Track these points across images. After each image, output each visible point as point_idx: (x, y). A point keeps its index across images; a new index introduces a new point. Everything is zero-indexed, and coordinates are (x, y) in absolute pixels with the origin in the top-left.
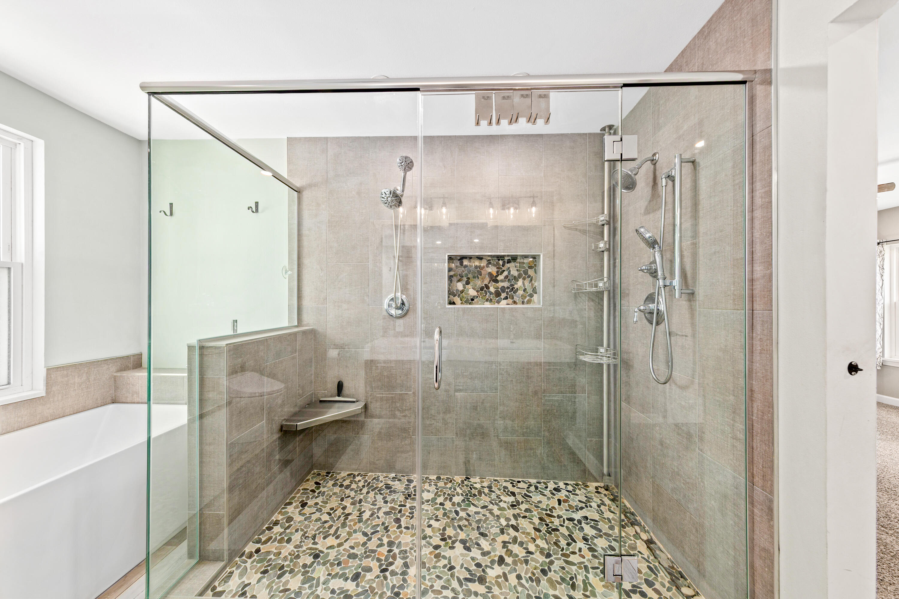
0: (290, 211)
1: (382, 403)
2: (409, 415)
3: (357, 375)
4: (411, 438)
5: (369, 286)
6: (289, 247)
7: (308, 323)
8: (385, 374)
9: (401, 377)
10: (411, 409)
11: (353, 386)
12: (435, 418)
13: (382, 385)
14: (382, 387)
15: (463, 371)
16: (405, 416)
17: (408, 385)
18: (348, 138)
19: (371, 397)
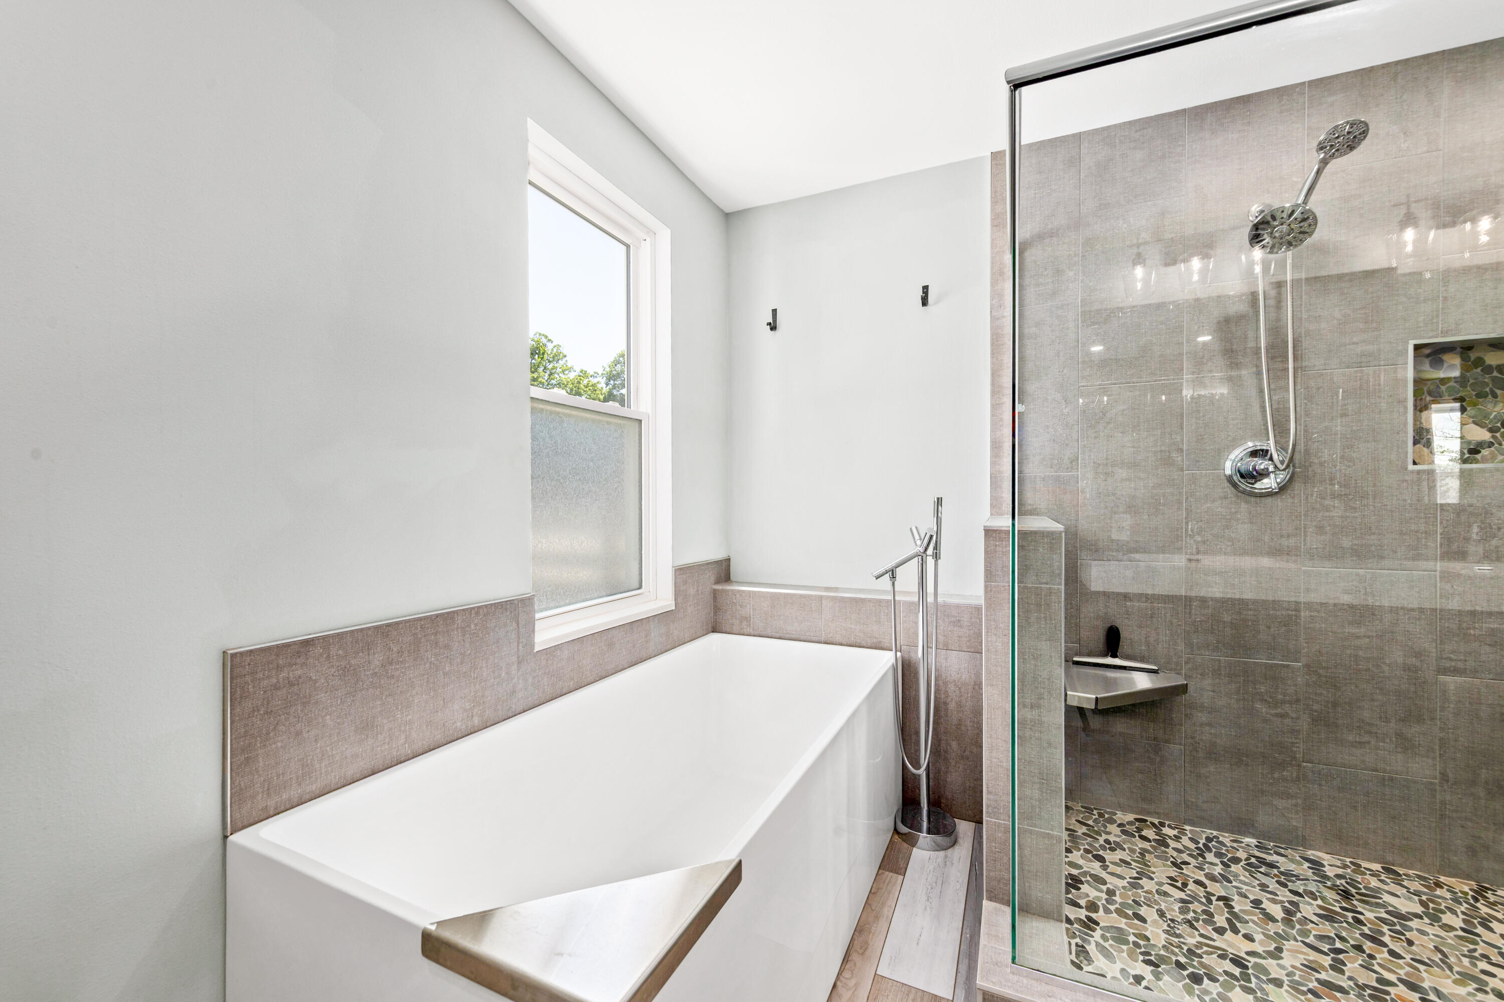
0: (996, 295)
1: (1217, 681)
2: (1294, 715)
3: (1152, 617)
4: (1299, 766)
5: (1182, 428)
6: (993, 363)
7: (1036, 509)
8: (1227, 618)
9: (1269, 628)
10: (1298, 700)
11: (1143, 640)
12: (1374, 729)
13: (1218, 642)
14: (1217, 647)
15: (1464, 625)
16: (1283, 716)
17: (1291, 646)
18: (1131, 123)
19: (1190, 666)
